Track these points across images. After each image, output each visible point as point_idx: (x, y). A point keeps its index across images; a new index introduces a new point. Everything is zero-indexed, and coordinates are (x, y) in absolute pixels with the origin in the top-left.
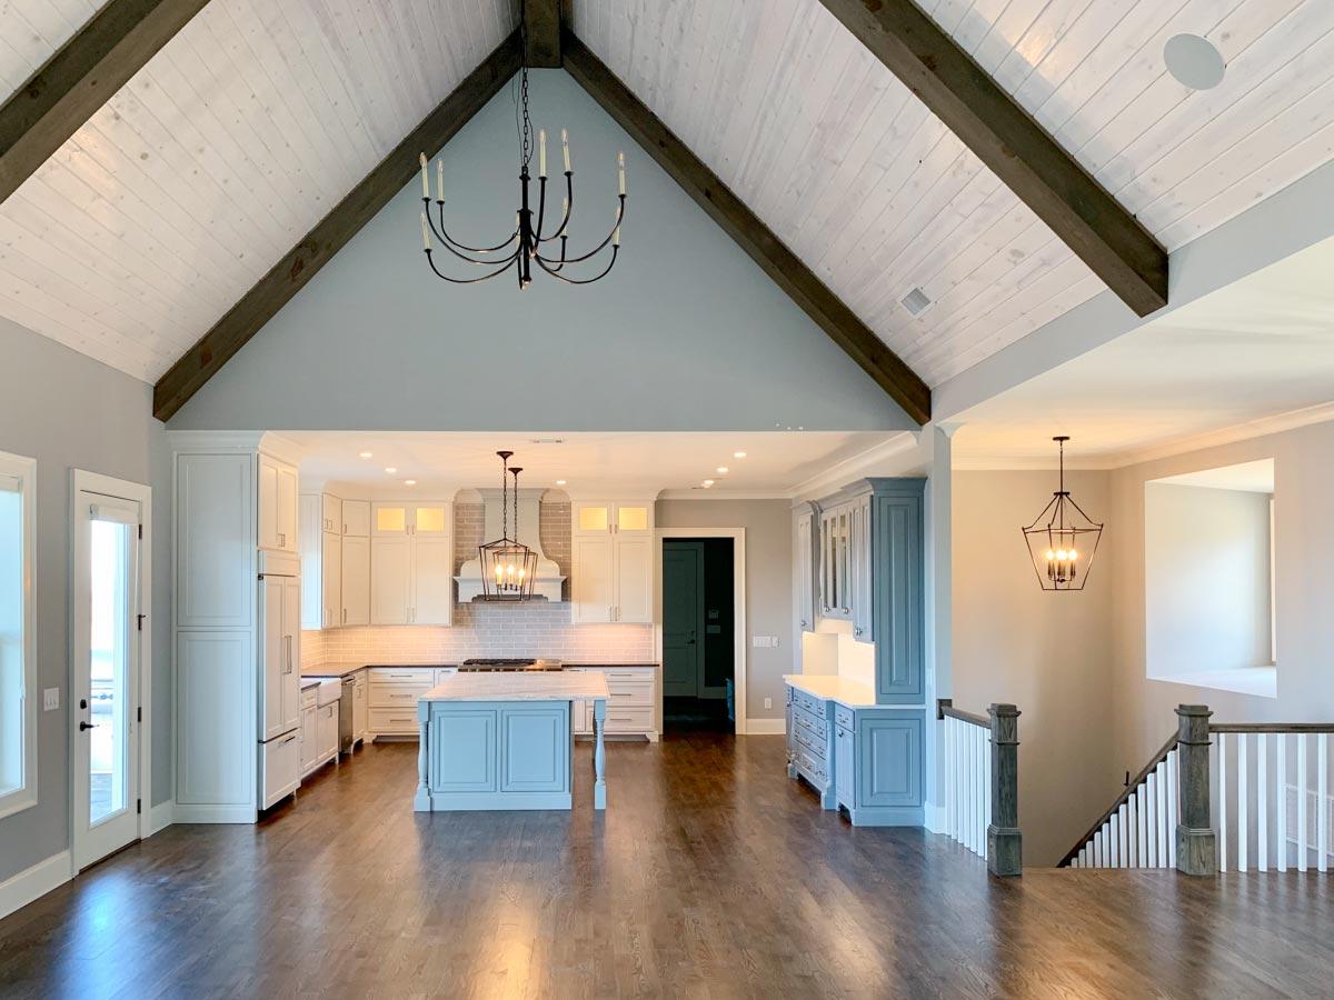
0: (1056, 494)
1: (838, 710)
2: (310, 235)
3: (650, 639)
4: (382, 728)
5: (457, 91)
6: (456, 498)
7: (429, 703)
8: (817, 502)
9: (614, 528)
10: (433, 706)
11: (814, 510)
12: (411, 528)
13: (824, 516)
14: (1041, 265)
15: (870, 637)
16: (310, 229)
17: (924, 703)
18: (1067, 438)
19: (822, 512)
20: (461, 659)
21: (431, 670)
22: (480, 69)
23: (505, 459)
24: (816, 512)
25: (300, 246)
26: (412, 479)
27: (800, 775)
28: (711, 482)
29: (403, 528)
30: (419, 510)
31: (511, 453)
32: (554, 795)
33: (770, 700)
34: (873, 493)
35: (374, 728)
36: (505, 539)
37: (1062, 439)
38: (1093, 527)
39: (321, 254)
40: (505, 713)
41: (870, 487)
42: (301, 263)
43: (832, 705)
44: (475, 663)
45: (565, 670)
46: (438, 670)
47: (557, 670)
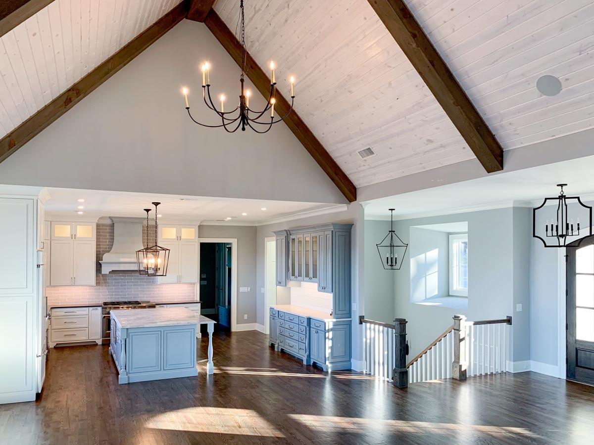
0: (390, 231)
1: (312, 322)
2: (75, 85)
3: (194, 289)
4: (58, 340)
5: (156, 24)
6: (98, 221)
7: (127, 329)
8: (289, 231)
9: (179, 238)
10: (130, 331)
11: (287, 233)
12: (74, 236)
13: (292, 237)
14: (440, 147)
15: (331, 290)
16: (76, 81)
17: (351, 317)
18: (394, 209)
19: (290, 235)
20: (101, 302)
21: (88, 308)
22: (167, 15)
23: (156, 206)
24: (288, 235)
25: (69, 90)
26: (81, 211)
27: (282, 350)
28: (230, 218)
29: (69, 235)
30: (78, 227)
31: (160, 203)
32: (189, 370)
33: (246, 315)
34: (333, 230)
35: (55, 340)
36: (156, 246)
37: (392, 210)
38: (404, 245)
39: (82, 96)
40: (165, 332)
41: (332, 227)
42: (70, 99)
43: (309, 319)
44: (110, 304)
45: (157, 306)
46: (91, 308)
47: (153, 306)
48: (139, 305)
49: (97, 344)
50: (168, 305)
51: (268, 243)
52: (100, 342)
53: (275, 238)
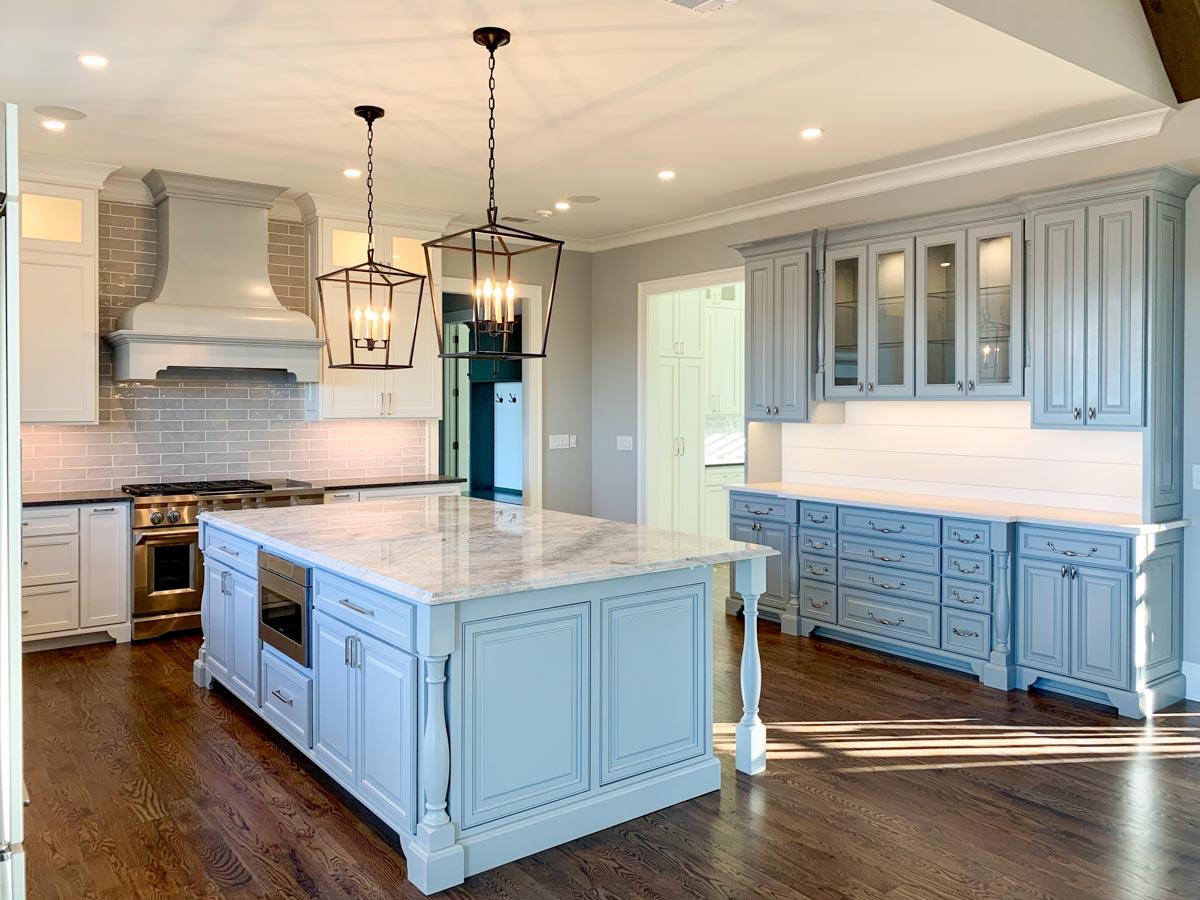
3: (422, 440)
6: (105, 185)
11: (815, 244)
17: (1182, 517)
19: (825, 247)
21: (73, 510)
23: (492, 48)
24: (815, 249)
34: (1150, 193)
43: (1010, 528)
44: (156, 493)
45: (328, 496)
46: (90, 508)
47: (316, 497)
48: (268, 493)
49: (113, 643)
50: (364, 493)
51: (652, 300)
52: (123, 633)
53: (741, 271)
